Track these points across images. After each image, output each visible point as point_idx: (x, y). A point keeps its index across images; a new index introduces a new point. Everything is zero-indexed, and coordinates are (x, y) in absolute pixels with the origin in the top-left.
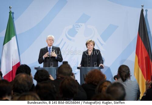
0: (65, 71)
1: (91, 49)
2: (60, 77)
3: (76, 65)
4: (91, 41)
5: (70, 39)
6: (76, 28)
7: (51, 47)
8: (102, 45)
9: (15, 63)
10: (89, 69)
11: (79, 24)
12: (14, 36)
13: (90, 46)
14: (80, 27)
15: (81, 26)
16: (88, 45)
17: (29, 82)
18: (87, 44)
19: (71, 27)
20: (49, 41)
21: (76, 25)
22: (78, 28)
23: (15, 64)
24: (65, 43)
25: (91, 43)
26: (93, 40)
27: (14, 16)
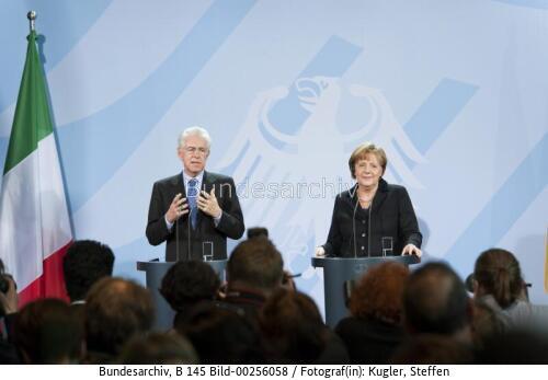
0: (255, 265)
1: (372, 182)
2: (237, 294)
3: (303, 250)
4: (372, 148)
5: (279, 145)
6: (302, 98)
7: (200, 178)
8: (411, 164)
9: (52, 246)
10: (362, 266)
11: (317, 80)
12: (48, 134)
13: (369, 169)
14: (318, 93)
15: (325, 87)
16: (357, 166)
17: (144, 307)
18: (353, 163)
19: (281, 92)
20: (189, 155)
21: (302, 84)
22: (312, 96)
23: (55, 251)
24: (259, 158)
25: (374, 159)
26: (378, 147)
27: (46, 52)
